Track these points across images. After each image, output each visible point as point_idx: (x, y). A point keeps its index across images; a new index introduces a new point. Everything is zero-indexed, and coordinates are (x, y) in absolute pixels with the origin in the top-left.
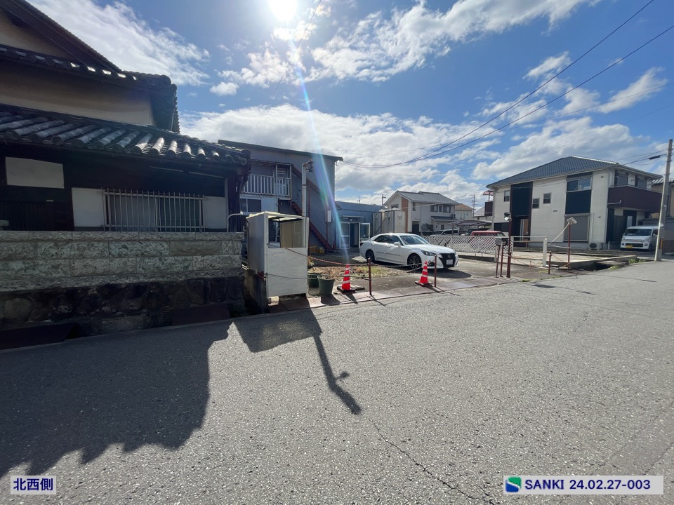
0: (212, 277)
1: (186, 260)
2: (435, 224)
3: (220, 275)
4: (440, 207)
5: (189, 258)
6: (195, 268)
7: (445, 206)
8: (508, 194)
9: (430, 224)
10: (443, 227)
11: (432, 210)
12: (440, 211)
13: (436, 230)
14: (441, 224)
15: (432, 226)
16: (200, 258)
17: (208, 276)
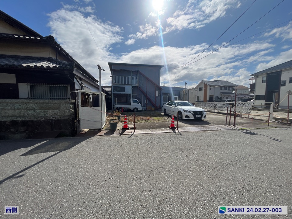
0: (56, 119)
1: (45, 111)
2: (223, 97)
3: (59, 118)
4: (226, 88)
5: (46, 111)
6: (49, 115)
7: (229, 87)
8: (265, 79)
9: (219, 96)
10: (227, 98)
11: (221, 89)
12: (226, 89)
13: (223, 99)
14: (226, 96)
15: (221, 98)
16: (50, 111)
17: (54, 119)
